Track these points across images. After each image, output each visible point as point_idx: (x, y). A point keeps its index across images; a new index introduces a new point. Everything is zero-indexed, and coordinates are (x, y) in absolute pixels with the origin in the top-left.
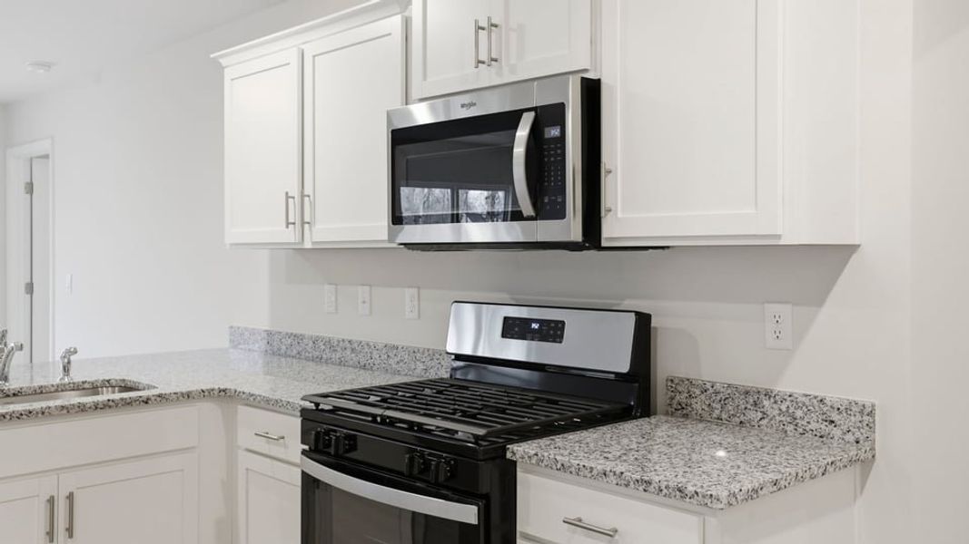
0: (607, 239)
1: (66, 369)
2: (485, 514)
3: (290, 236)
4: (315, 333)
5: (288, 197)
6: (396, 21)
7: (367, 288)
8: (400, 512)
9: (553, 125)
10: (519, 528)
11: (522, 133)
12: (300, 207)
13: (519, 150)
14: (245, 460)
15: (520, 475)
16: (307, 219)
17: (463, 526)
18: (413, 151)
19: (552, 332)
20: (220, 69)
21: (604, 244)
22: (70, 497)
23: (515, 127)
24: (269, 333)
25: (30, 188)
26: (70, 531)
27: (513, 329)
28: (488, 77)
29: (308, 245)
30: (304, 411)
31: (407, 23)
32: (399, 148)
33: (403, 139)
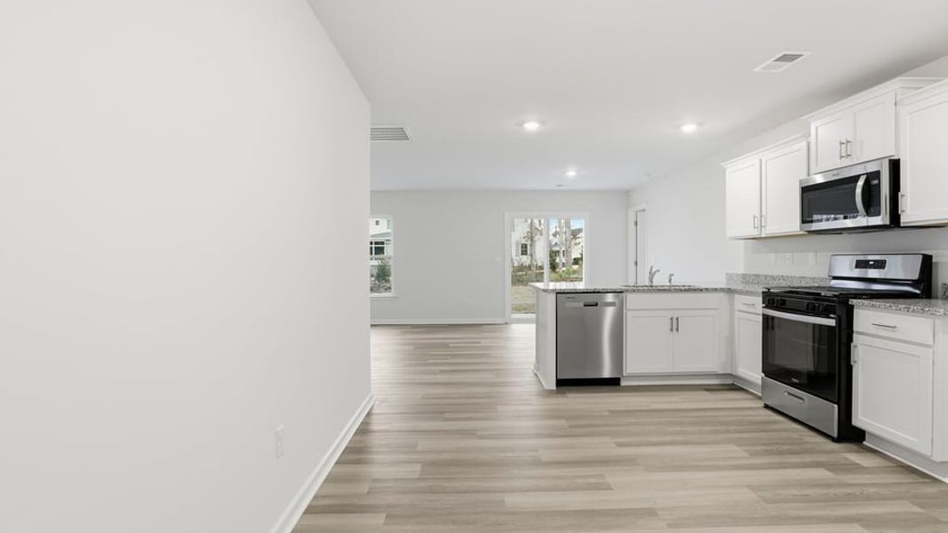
0: (904, 223)
1: (670, 281)
2: (839, 322)
3: (755, 233)
4: (765, 273)
5: (754, 217)
6: (804, 144)
7: (790, 254)
8: (807, 324)
9: (874, 179)
10: (855, 329)
11: (861, 183)
12: (761, 220)
13: (859, 190)
14: (737, 314)
15: (855, 310)
16: (763, 224)
17: (830, 327)
18: (810, 195)
19: (880, 265)
20: (725, 170)
21: (902, 225)
22: (677, 319)
23: (857, 181)
24: (744, 275)
25: (636, 223)
26: (677, 330)
27: (861, 264)
28: (846, 162)
29: (763, 235)
30: (763, 292)
31: (809, 144)
32: (805, 195)
33: (806, 190)
